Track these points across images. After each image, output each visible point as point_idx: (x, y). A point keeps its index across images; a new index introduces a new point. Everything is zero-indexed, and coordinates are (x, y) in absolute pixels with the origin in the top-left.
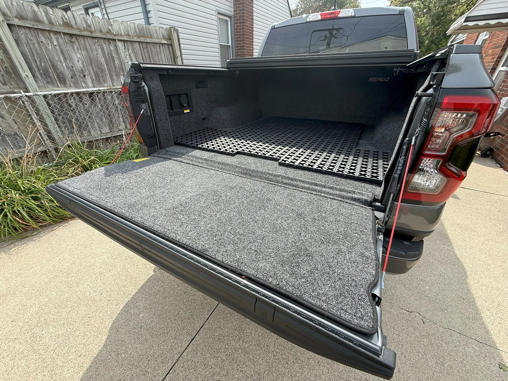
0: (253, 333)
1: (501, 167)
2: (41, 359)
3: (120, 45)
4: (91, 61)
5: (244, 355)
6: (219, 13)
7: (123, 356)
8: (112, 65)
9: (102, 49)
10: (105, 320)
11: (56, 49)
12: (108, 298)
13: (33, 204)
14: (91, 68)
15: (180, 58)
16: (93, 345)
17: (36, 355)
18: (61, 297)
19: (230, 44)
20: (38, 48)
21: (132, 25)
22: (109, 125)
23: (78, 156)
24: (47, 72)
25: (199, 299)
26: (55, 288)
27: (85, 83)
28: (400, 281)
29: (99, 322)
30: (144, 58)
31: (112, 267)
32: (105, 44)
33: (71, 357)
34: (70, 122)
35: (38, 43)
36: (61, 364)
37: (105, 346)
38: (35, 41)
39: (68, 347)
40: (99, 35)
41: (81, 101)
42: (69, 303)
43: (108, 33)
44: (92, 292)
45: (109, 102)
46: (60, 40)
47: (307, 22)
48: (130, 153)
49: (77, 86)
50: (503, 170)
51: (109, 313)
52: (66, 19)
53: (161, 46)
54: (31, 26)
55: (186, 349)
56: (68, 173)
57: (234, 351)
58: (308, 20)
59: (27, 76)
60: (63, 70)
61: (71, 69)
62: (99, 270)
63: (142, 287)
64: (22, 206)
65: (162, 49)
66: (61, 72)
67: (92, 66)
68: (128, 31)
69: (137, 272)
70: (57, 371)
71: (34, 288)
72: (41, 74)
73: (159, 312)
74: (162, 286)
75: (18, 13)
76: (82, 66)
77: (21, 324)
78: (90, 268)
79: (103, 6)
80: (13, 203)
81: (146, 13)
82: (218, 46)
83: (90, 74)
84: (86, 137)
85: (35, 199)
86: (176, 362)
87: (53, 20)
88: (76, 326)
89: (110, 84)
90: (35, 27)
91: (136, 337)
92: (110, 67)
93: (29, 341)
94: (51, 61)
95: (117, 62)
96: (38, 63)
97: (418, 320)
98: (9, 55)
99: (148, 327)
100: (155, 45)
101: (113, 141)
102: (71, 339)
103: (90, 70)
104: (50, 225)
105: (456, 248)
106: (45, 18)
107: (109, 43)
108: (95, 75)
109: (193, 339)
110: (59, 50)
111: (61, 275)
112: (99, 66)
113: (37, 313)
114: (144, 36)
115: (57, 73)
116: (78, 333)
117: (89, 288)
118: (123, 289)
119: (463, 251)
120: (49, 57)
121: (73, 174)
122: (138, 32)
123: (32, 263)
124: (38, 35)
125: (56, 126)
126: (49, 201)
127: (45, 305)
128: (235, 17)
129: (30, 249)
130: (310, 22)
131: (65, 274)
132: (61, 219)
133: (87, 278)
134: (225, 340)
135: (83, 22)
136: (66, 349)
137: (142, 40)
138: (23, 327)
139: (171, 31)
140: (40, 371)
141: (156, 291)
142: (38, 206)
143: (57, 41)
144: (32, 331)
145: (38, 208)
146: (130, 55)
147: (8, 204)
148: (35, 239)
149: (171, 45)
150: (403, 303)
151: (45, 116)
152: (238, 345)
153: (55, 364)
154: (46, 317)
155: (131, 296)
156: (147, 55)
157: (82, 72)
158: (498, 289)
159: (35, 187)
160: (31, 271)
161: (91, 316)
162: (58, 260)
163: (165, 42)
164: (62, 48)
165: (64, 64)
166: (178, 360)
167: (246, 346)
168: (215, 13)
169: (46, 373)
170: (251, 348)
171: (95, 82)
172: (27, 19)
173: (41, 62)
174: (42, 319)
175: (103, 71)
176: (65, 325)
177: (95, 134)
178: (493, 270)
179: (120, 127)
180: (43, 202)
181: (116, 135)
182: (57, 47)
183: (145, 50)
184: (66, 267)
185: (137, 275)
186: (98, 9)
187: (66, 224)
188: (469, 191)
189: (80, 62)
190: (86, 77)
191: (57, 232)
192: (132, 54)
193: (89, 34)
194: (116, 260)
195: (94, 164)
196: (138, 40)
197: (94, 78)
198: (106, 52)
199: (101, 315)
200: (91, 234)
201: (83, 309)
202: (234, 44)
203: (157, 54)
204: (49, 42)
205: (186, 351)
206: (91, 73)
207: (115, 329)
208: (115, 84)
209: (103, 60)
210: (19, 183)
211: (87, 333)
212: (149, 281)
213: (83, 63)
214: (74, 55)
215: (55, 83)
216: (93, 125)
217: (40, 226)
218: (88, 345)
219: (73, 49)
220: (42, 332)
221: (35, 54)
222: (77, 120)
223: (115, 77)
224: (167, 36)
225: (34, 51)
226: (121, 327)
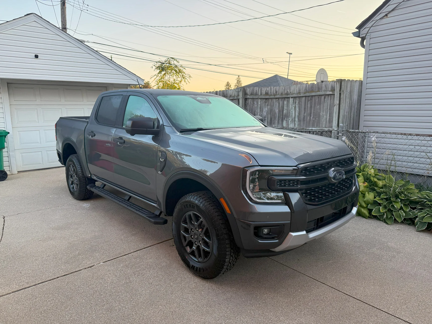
3: (291, 100)
4: (271, 111)
8: (282, 114)
9: (279, 104)
32: (281, 101)
40: (280, 96)
43: (286, 94)
46: (261, 102)
52: (267, 91)
67: (270, 114)
76: (266, 114)
89: (276, 126)
90: (253, 98)
92: (280, 115)
103: (269, 116)
107: (285, 100)
112: (274, 115)
114: (312, 92)
122: (308, 89)
124: (254, 101)
135: (274, 90)
137: (309, 94)
146: (295, 107)
156: (309, 106)
157: (265, 117)
163: (330, 93)
164: (261, 105)
171: (269, 124)
172: (253, 95)
175: (275, 118)
183: (309, 101)
190: (266, 121)
192: (297, 106)
193: (275, 97)
196: (304, 95)
197: (269, 121)
198: (281, 106)
204: (257, 104)
206: (268, 118)
209: (277, 111)
214: (265, 109)
219: (265, 105)
223: (280, 122)
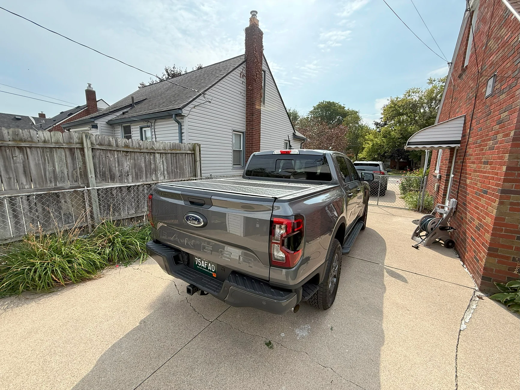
0: (199, 372)
1: (459, 258)
2: (47, 376)
3: (157, 156)
4: (135, 166)
5: (188, 386)
6: (234, 131)
7: (103, 379)
8: (149, 168)
9: (145, 158)
10: (96, 354)
11: (115, 160)
12: (102, 340)
13: (67, 266)
14: (134, 170)
15: (199, 162)
16: (84, 370)
17: (44, 374)
18: (69, 337)
19: (242, 149)
20: (104, 160)
21: (169, 144)
22: (136, 209)
23: (107, 231)
24: (105, 173)
25: (168, 345)
26: (66, 330)
27: (127, 179)
28: (327, 344)
29: (92, 355)
30: (173, 162)
31: (110, 318)
32: (147, 155)
33: (67, 377)
34: (109, 206)
35: (106, 157)
36: (59, 381)
37: (92, 371)
38: (104, 156)
39: (66, 370)
40: (145, 151)
41: (121, 192)
42: (73, 341)
43: (151, 149)
44: (91, 334)
45: (140, 193)
46: (120, 155)
47: (273, 154)
48: (145, 231)
49: (121, 181)
50: (460, 260)
51: (100, 350)
52: (127, 143)
53: (187, 155)
54: (105, 148)
55: (147, 378)
56: (96, 244)
57: (182, 382)
58: (274, 153)
59: (92, 177)
60: (115, 172)
61: (120, 171)
62: (100, 320)
63: (128, 333)
64: (59, 267)
65: (186, 157)
66: (114, 174)
67: (135, 169)
68: (165, 147)
69: (127, 323)
70: (56, 385)
71: (51, 329)
72: (100, 175)
73: (136, 352)
74: (143, 334)
75: (100, 142)
76: (128, 169)
77: (37, 353)
78: (94, 317)
79: (153, 127)
80: (54, 264)
81: (181, 133)
82: (232, 151)
83: (132, 174)
84: (117, 217)
85: (69, 262)
86: (139, 386)
87: (119, 144)
88: (75, 356)
90: (107, 149)
91: (115, 367)
92: (147, 169)
93: (41, 364)
94: (109, 167)
95: (153, 166)
96: (101, 168)
97: (328, 373)
98: (85, 164)
99: (125, 362)
100: (182, 154)
101: (135, 220)
102: (70, 365)
104: (73, 283)
105: (386, 322)
106: (114, 144)
107: (151, 155)
108: (135, 175)
109: (155, 372)
110: (117, 160)
111: (72, 321)
112: (140, 169)
113: (50, 346)
114: (176, 150)
115: (111, 174)
116: (75, 361)
117: (90, 332)
118: (114, 334)
119: (391, 325)
120: (109, 165)
121: (100, 245)
122: (172, 147)
123: (53, 311)
124: (107, 153)
125: (98, 209)
126: (78, 265)
127: (57, 341)
128: (246, 133)
129: (53, 301)
130: (275, 154)
131: (75, 321)
132: (81, 279)
133: (90, 324)
134: (177, 374)
135: (137, 144)
136: (65, 371)
137: (173, 152)
138: (38, 354)
139: (195, 145)
140: (45, 383)
141: (138, 337)
142: (69, 267)
143: (118, 155)
144: (44, 358)
145: (69, 269)
147: (51, 265)
148: (58, 294)
149: (194, 154)
150: (322, 360)
151: (93, 202)
152: (186, 379)
153: (55, 380)
154: (56, 349)
155: (118, 339)
156: (175, 161)
157: (128, 172)
158: (405, 356)
159: (71, 253)
160: (51, 317)
161: (87, 351)
162: (72, 310)
163: (190, 152)
164: (119, 159)
165: (117, 169)
166: (140, 385)
167: (192, 380)
168: (231, 131)
169: (48, 385)
170: (194, 381)
171: (134, 179)
172: (103, 145)
173: (103, 168)
174: (52, 350)
175: (141, 172)
176: (68, 356)
177: (124, 215)
178: (408, 342)
179: (143, 210)
180: (74, 264)
181: (139, 215)
182: (116, 159)
183: (174, 158)
184: (76, 316)
185: (127, 325)
186: (149, 129)
187: (83, 284)
188: (420, 277)
189: (128, 167)
190: (129, 176)
191: (75, 290)
192: (164, 161)
193: (139, 150)
194: (114, 313)
195: (117, 238)
196: (171, 152)
197: (134, 176)
198: (147, 160)
199: (94, 351)
200: (100, 293)
201: (83, 346)
202: (245, 149)
203: (183, 160)
204: (112, 156)
205: (147, 380)
207: (101, 361)
208: (148, 180)
209: (143, 165)
210: (62, 249)
211: (82, 362)
212: (134, 330)
213: (129, 168)
214: (125, 163)
215: (107, 180)
216: (124, 209)
217: (66, 284)
218: (81, 370)
219: (126, 159)
220: (51, 359)
221: (101, 164)
222: (114, 205)
223: (149, 175)
224: (192, 149)
225: (101, 162)
226: (106, 360)
